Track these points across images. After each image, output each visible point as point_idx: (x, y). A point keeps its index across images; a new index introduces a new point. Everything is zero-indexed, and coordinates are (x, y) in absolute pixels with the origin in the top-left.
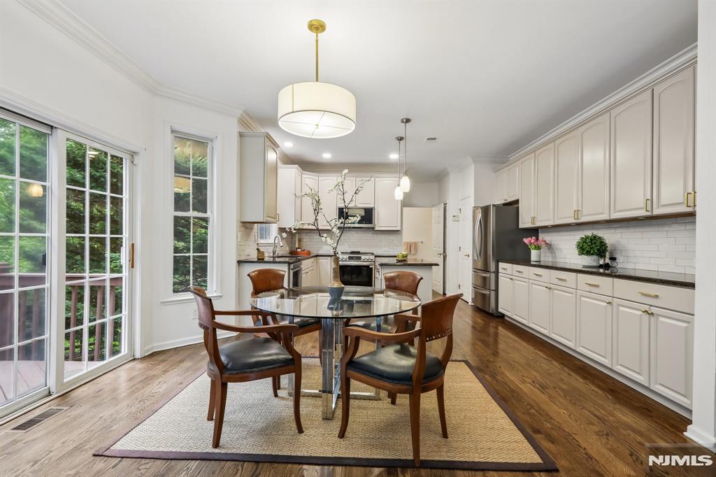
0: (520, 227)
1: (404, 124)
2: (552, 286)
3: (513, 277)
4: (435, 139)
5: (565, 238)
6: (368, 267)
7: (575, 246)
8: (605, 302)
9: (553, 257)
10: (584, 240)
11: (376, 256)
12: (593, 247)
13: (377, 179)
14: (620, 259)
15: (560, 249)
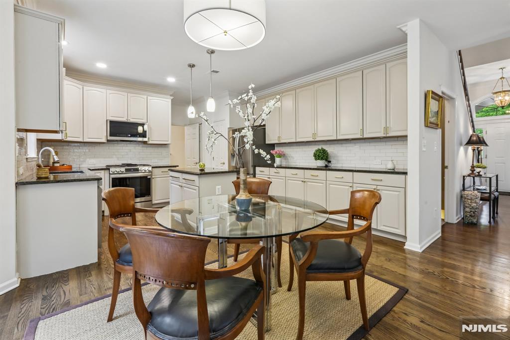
0: (266, 143)
1: (209, 55)
2: (305, 180)
3: (270, 177)
4: (217, 72)
5: (295, 150)
6: (145, 177)
7: (313, 154)
8: (348, 186)
9: (286, 162)
10: (318, 150)
11: (153, 167)
12: (321, 155)
13: (149, 98)
14: (333, 161)
15: (292, 157)
